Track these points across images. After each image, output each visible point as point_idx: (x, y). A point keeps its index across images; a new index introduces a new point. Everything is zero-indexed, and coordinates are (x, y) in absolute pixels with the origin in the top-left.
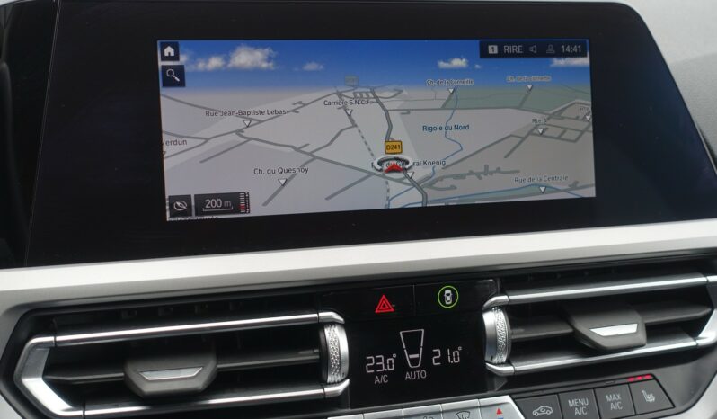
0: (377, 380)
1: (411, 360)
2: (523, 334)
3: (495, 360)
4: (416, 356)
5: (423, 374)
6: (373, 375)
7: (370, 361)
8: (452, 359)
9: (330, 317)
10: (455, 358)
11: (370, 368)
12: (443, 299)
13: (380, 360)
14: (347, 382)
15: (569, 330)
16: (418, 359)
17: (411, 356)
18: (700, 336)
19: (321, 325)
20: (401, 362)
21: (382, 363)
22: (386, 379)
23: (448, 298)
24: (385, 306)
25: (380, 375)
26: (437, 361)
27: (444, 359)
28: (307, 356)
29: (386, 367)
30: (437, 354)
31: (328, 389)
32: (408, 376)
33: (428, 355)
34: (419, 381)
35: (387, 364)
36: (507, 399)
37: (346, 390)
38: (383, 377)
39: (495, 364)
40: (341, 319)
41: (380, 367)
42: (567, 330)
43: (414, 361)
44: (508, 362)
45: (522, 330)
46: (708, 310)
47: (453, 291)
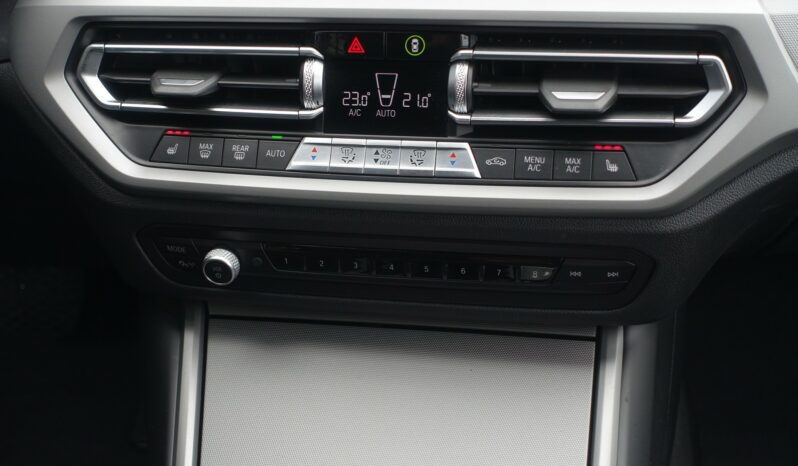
0: (351, 113)
1: (383, 99)
2: (486, 88)
3: (457, 109)
4: (388, 96)
5: (393, 113)
6: (348, 108)
7: (347, 95)
8: (421, 104)
9: (311, 53)
10: (424, 102)
11: (346, 101)
12: (410, 47)
13: (355, 96)
14: (321, 109)
15: (536, 91)
16: (388, 100)
17: (384, 96)
18: (688, 115)
19: (305, 57)
20: (374, 100)
21: (357, 99)
22: (359, 112)
23: (415, 47)
24: (356, 47)
25: (354, 108)
26: (406, 103)
27: (413, 102)
28: (291, 83)
29: (360, 102)
30: (407, 97)
31: (302, 113)
32: (379, 113)
33: (399, 98)
34: (388, 119)
35: (361, 100)
36: (466, 145)
37: (320, 116)
38: (357, 111)
39: (457, 113)
40: (320, 55)
41: (355, 102)
42: (534, 90)
43: (386, 101)
44: (470, 112)
45: (489, 85)
46: (703, 91)
47: (420, 41)
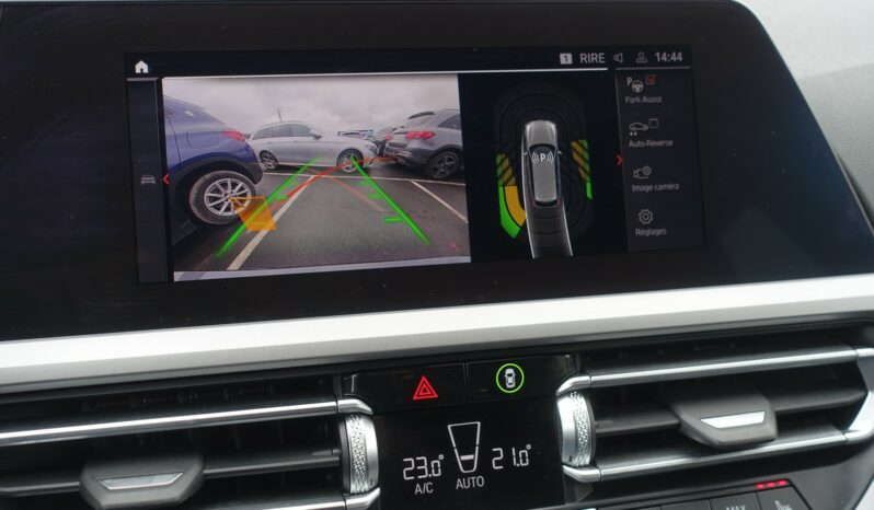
0: (418, 489)
1: (463, 462)
2: (611, 426)
3: (576, 462)
4: (470, 457)
5: (479, 482)
6: (412, 483)
7: (409, 464)
8: (518, 461)
9: (355, 407)
10: (522, 458)
11: (409, 474)
12: (503, 381)
13: (422, 463)
14: (377, 492)
16: (472, 461)
17: (464, 458)
18: (851, 428)
19: (341, 417)
20: (449, 464)
21: (425, 467)
22: (430, 488)
23: (510, 380)
24: (425, 391)
25: (422, 482)
26: (498, 463)
27: (507, 460)
28: (324, 457)
29: (430, 472)
30: (498, 454)
31: (351, 502)
32: (460, 484)
33: (486, 457)
34: (474, 490)
35: (431, 468)
37: (375, 503)
38: (426, 486)
39: (575, 467)
40: (368, 409)
41: (422, 472)
42: (671, 421)
43: (468, 464)
44: (593, 464)
45: (610, 422)
47: (516, 371)
